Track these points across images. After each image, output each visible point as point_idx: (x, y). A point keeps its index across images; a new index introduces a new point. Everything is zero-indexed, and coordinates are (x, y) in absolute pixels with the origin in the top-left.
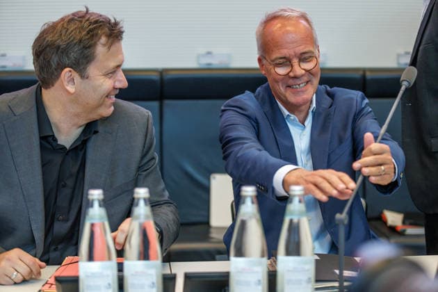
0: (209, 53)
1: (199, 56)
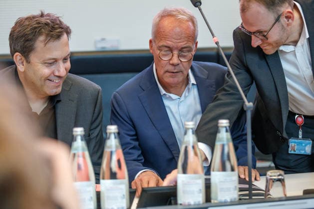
0: (103, 39)
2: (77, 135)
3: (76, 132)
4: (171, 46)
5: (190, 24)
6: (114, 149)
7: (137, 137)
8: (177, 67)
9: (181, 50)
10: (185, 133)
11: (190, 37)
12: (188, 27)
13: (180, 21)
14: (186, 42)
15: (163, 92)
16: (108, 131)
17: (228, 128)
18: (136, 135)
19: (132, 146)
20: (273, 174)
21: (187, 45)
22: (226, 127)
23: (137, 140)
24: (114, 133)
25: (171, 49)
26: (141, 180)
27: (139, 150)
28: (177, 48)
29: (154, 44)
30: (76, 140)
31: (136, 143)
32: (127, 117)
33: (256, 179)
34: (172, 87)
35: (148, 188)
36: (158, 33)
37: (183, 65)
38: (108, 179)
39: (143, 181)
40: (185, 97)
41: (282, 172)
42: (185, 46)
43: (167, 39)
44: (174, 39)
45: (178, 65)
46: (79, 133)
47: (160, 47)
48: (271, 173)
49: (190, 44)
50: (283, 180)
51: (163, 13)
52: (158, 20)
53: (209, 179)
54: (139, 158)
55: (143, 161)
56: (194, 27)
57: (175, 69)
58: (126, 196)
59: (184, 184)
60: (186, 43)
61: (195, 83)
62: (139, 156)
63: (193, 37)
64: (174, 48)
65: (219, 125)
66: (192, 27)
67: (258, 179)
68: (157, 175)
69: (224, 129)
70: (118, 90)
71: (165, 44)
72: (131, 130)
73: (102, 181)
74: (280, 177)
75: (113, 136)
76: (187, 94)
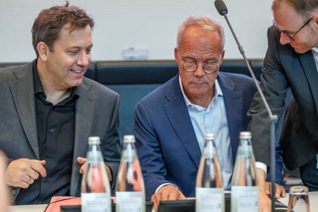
0: (132, 49)
1: (124, 52)
2: (92, 145)
3: (92, 141)
4: (196, 58)
5: (217, 34)
6: (130, 160)
7: (160, 149)
8: (201, 79)
9: (206, 61)
10: (205, 145)
11: (215, 48)
12: (214, 38)
13: (206, 31)
14: (211, 53)
15: (188, 103)
16: (125, 141)
17: (250, 140)
18: (160, 147)
19: (155, 158)
20: (296, 190)
21: (212, 56)
22: (247, 140)
23: (160, 152)
24: (131, 144)
25: (195, 61)
26: (161, 194)
27: (162, 162)
28: (201, 60)
29: (178, 54)
30: (91, 150)
31: (160, 156)
32: (151, 128)
33: (281, 196)
34: (197, 98)
35: (168, 201)
36: (183, 44)
37: (207, 76)
38: (123, 191)
39: (163, 195)
40: (211, 109)
41: (306, 189)
42: (210, 57)
43: (192, 50)
44: (198, 50)
45: (203, 76)
46: (95, 142)
47: (184, 58)
48: (295, 189)
49: (215, 56)
50: (307, 197)
51: (188, 22)
52: (183, 29)
53: (229, 195)
54: (162, 171)
55: (166, 173)
56: (221, 37)
57: (199, 81)
58: (141, 209)
59: (203, 198)
60: (212, 55)
61: (222, 95)
62: (161, 169)
63: (219, 48)
64: (198, 60)
65: (241, 137)
66: (218, 38)
67: (284, 195)
68: (178, 190)
69: (246, 142)
70: (142, 100)
71: (189, 55)
72: (155, 142)
73: (117, 193)
74: (304, 193)
75: (129, 147)
76: (213, 106)
